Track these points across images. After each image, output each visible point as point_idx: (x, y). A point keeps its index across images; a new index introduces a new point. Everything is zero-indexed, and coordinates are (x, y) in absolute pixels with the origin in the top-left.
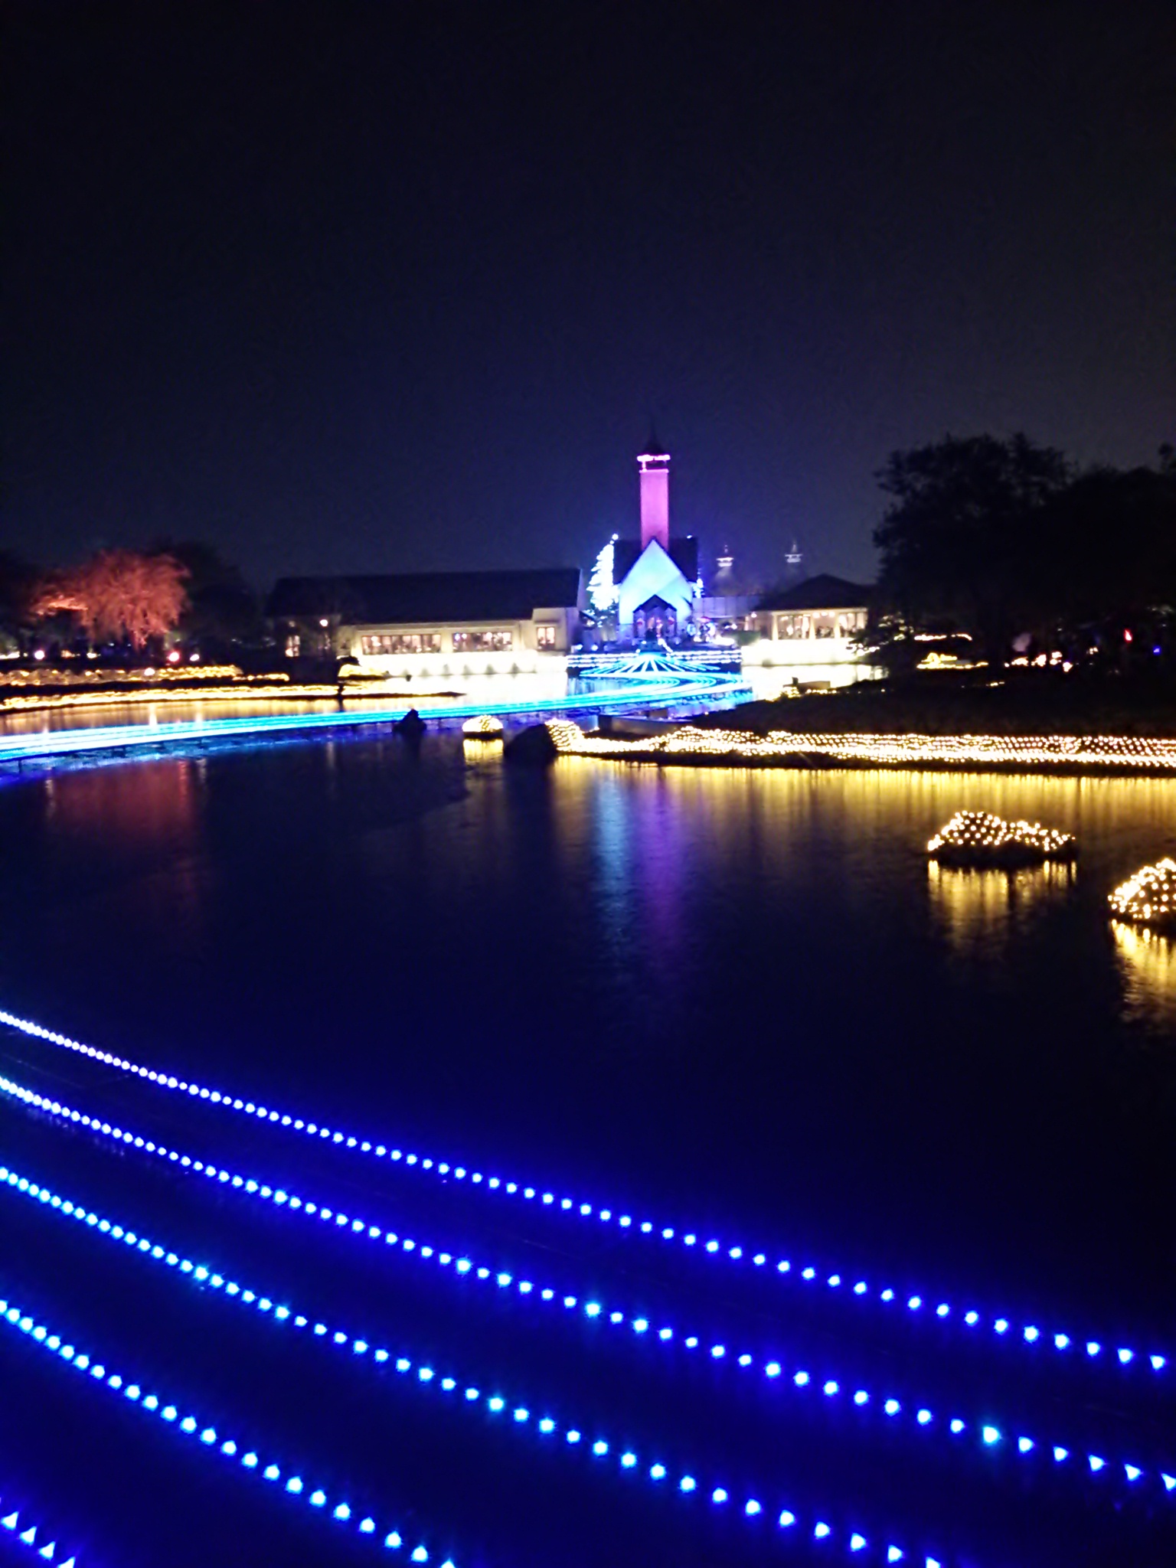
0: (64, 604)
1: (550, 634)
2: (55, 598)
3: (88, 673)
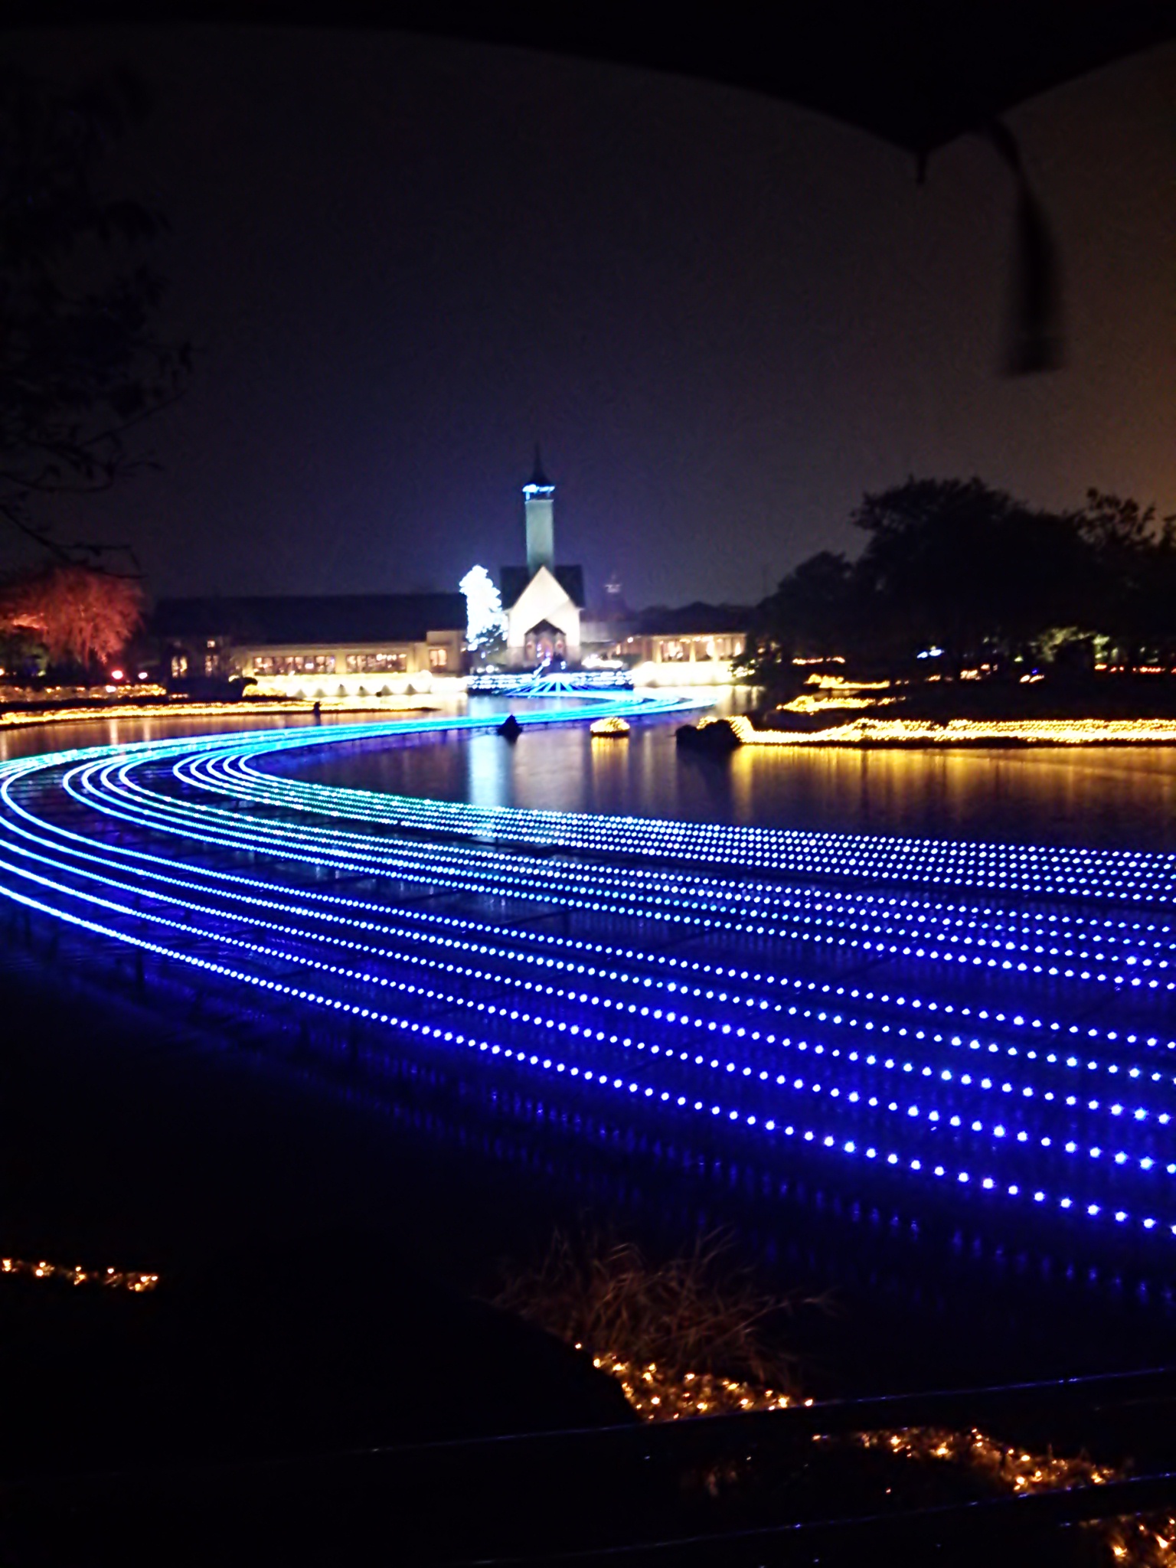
0: (24, 621)
1: (440, 656)
2: (17, 617)
3: (49, 690)
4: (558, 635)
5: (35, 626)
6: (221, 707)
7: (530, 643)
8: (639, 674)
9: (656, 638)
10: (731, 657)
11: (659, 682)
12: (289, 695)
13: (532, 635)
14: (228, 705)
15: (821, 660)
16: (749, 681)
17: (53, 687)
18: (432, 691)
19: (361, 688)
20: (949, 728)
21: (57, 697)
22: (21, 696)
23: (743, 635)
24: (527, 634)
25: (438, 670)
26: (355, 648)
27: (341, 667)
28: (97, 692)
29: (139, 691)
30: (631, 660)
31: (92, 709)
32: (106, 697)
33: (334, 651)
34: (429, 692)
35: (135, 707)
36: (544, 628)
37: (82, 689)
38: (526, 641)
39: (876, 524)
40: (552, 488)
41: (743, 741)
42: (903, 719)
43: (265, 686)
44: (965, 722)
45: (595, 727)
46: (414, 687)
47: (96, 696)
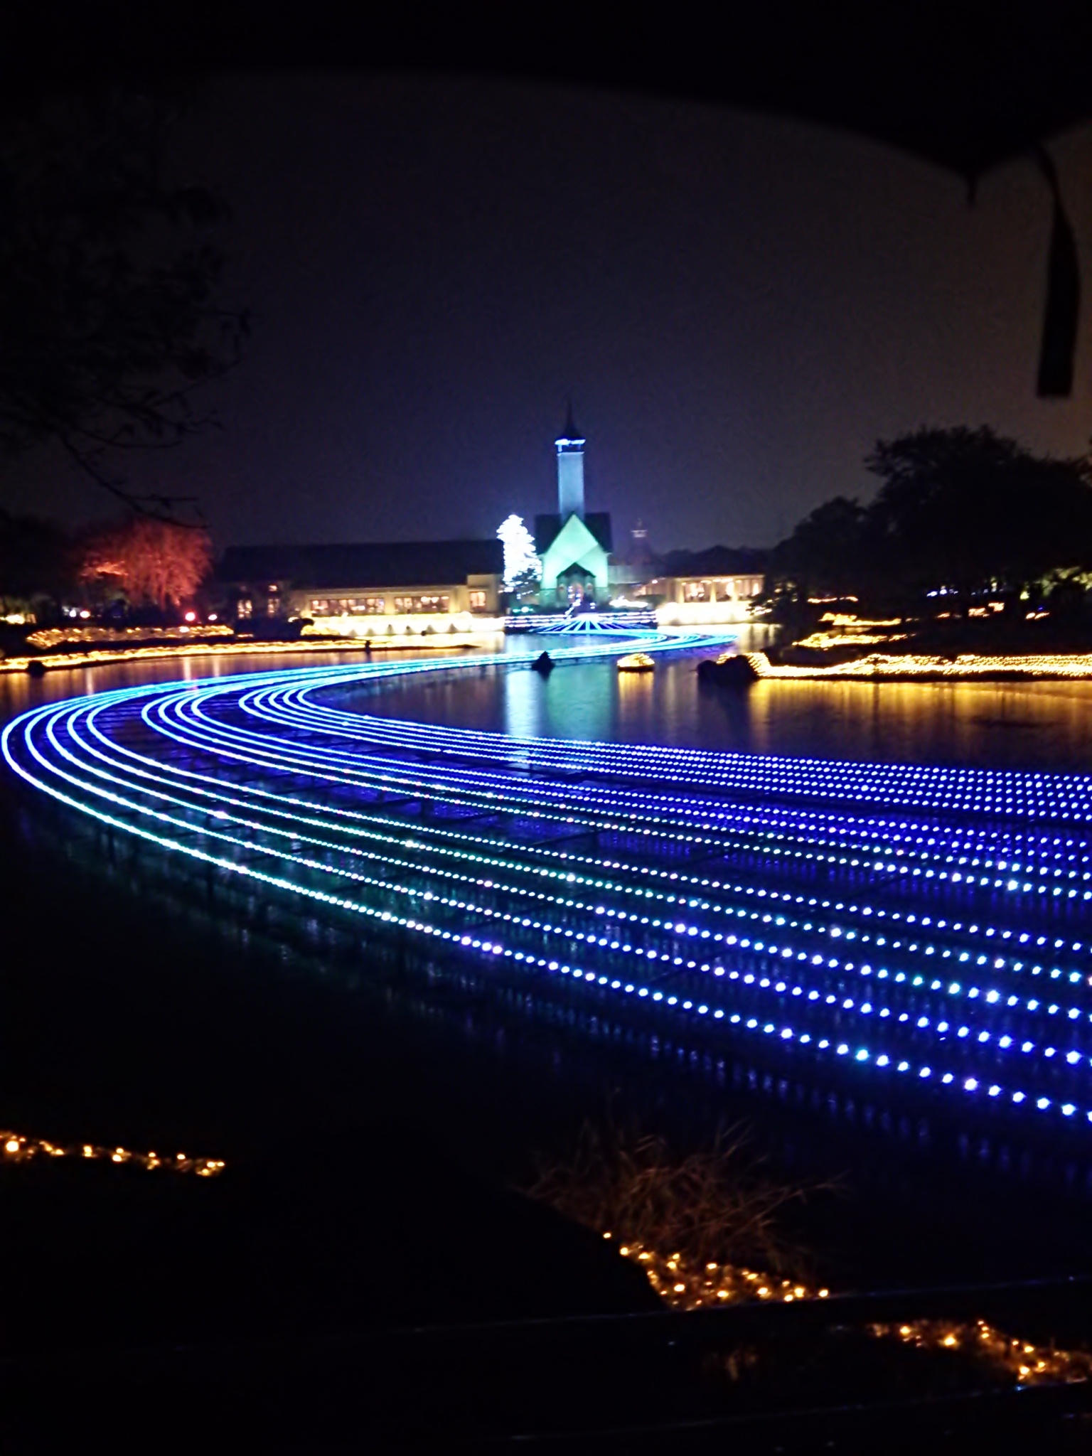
0: (108, 569)
1: (480, 598)
2: (101, 564)
3: (130, 631)
4: (588, 578)
5: (117, 573)
6: (282, 646)
7: (562, 585)
8: (664, 613)
9: (679, 580)
10: (749, 597)
11: (682, 620)
12: (344, 634)
13: (563, 579)
14: (288, 644)
15: (835, 599)
16: (766, 619)
17: (133, 628)
18: (472, 630)
19: (408, 628)
20: (957, 662)
21: (137, 638)
22: (105, 636)
23: (761, 576)
24: (559, 577)
25: (478, 611)
26: (401, 591)
27: (390, 609)
28: (172, 632)
29: (210, 631)
30: (655, 600)
31: (168, 648)
32: (180, 637)
33: (383, 594)
34: (469, 632)
35: (206, 646)
36: (575, 572)
37: (159, 630)
38: (558, 584)
39: (887, 470)
40: (582, 442)
41: (760, 675)
42: (913, 655)
43: (321, 626)
44: (972, 657)
45: (622, 663)
46: (456, 626)
47: (172, 636)
